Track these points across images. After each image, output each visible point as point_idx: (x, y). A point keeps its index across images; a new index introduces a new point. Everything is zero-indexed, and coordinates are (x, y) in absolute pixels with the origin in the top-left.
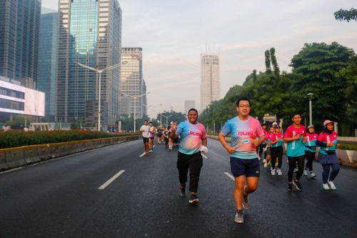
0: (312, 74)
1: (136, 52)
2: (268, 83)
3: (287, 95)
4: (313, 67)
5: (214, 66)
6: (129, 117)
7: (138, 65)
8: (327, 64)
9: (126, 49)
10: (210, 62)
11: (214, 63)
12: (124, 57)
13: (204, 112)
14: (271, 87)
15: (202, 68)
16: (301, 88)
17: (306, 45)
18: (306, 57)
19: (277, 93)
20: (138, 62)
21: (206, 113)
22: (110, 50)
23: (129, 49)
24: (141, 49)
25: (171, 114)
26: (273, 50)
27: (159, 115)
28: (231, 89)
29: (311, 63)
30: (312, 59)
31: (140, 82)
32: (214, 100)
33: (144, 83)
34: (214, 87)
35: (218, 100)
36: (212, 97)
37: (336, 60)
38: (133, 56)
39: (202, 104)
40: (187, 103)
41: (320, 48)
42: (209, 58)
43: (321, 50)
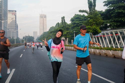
0: (77, 24)
1: (14, 12)
2: (62, 28)
3: (68, 31)
4: (77, 22)
5: (45, 19)
6: (11, 38)
7: (15, 17)
8: (81, 21)
9: (9, 11)
10: (43, 17)
11: (44, 18)
12: (9, 14)
13: (41, 36)
14: (63, 29)
15: (40, 20)
16: (73, 29)
17: (75, 14)
18: (75, 19)
19: (65, 31)
20: (15, 16)
21: (42, 37)
22: (3, 11)
23: (11, 11)
24: (16, 11)
25: (28, 37)
26: (64, 17)
27: (24, 37)
28: (51, 28)
29: (76, 21)
30: (77, 20)
31: (16, 24)
32: (44, 31)
33: (17, 25)
34: (45, 27)
35: (46, 31)
36: (43, 31)
37: (84, 20)
38: (12, 14)
39: (40, 33)
40: (34, 32)
41: (79, 16)
42: (42, 15)
43: (80, 17)
